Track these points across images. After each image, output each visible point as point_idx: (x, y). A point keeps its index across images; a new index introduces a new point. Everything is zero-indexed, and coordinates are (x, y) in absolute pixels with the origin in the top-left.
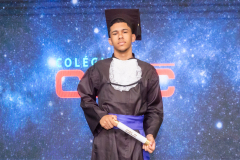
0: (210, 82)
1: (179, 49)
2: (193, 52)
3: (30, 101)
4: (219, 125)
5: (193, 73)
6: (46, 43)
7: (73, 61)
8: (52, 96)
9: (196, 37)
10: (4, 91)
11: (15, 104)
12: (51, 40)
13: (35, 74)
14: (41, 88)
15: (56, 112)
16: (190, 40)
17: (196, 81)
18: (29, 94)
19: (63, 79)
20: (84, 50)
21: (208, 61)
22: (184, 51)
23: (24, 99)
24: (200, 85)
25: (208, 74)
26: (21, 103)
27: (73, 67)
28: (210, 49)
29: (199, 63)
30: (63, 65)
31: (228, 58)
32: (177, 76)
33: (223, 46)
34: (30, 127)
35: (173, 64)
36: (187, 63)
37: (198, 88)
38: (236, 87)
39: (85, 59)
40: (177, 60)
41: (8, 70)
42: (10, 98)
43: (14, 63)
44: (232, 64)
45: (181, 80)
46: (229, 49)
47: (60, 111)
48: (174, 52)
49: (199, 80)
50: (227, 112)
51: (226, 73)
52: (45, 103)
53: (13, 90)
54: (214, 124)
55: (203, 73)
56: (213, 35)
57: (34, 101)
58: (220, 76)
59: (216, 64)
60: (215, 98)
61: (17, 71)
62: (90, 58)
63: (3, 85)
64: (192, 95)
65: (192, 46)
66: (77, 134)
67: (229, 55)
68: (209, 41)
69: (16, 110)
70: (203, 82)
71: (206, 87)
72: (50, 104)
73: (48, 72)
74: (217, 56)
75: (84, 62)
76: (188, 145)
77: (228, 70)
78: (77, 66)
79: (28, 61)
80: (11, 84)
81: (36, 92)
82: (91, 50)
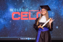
0: (55, 16)
4: (57, 27)
6: (9, 4)
7: (17, 10)
8: (11, 19)
9: (51, 3)
11: (0, 22)
13: (6, 13)
14: (8, 17)
16: (49, 4)
17: (51, 15)
18: (5, 19)
19: (14, 15)
20: (20, 6)
21: (54, 9)
23: (3, 20)
26: (2, 21)
27: (17, 11)
28: (55, 6)
30: (14, 10)
31: (60, 9)
33: (58, 5)
34: (5, 28)
38: (62, 17)
39: (20, 9)
44: (61, 11)
46: (60, 6)
47: (13, 23)
49: (52, 15)
50: (59, 24)
52: (9, 21)
54: (56, 27)
55: (53, 13)
56: (55, 2)
57: (6, 21)
58: (57, 14)
59: (56, 10)
60: (56, 20)
61: (1, 12)
62: (22, 9)
66: (18, 30)
67: (60, 8)
68: (54, 4)
72: (10, 22)
73: (10, 13)
74: (57, 8)
75: (20, 10)
77: (60, 12)
78: (18, 11)
81: (6, 18)
82: (22, 6)
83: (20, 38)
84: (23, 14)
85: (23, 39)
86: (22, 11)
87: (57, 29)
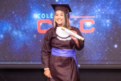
0: (112, 25)
1: (97, 9)
2: (103, 11)
3: (25, 34)
4: (116, 46)
5: (103, 21)
6: (33, 6)
7: (46, 15)
8: (36, 32)
9: (105, 4)
10: (12, 29)
11: (18, 36)
12: (35, 5)
13: (27, 21)
14: (31, 28)
16: (102, 5)
18: (25, 31)
19: (41, 24)
20: (51, 10)
21: (111, 15)
22: (99, 10)
23: (22, 33)
24: (107, 27)
25: (111, 22)
26: (21, 36)
28: (111, 9)
29: (106, 16)
30: (41, 17)
31: (120, 14)
32: (96, 23)
33: (118, 8)
34: (25, 47)
35: (94, 17)
36: (100, 16)
37: (106, 28)
39: (52, 14)
40: (96, 15)
41: (14, 19)
42: (15, 33)
43: (17, 16)
45: (98, 24)
47: (39, 39)
48: (94, 11)
49: (106, 25)
50: (120, 40)
51: (119, 21)
53: (17, 29)
54: (114, 45)
55: (108, 21)
56: (113, 2)
57: (27, 34)
58: (117, 22)
59: (115, 16)
60: (114, 33)
61: (19, 20)
63: (12, 27)
68: (111, 6)
69: (18, 39)
71: (109, 28)
72: (35, 36)
73: (34, 20)
74: (115, 13)
75: (51, 16)
76: (101, 55)
78: (47, 17)
79: (24, 15)
80: (16, 27)
81: (28, 30)
87: (115, 48)
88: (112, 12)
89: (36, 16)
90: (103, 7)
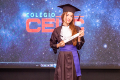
0: (101, 25)
1: (87, 9)
2: (93, 11)
3: (13, 33)
4: (105, 46)
5: (93, 21)
6: (22, 5)
7: (35, 14)
8: (25, 31)
9: (95, 3)
11: (6, 35)
12: (24, 4)
13: (16, 20)
15: (26, 39)
17: (94, 25)
18: (13, 30)
19: (30, 23)
20: (40, 9)
21: (100, 15)
22: (89, 10)
23: (11, 32)
24: (97, 27)
25: (100, 21)
26: (9, 35)
29: (96, 16)
31: (110, 14)
33: (108, 8)
34: (13, 46)
35: (83, 17)
36: (90, 16)
38: (114, 28)
39: (41, 13)
40: (85, 15)
41: (3, 18)
42: (3, 32)
43: (5, 15)
44: (112, 17)
45: (87, 24)
46: (111, 9)
48: (84, 11)
49: (96, 25)
50: (109, 40)
51: (109, 21)
52: (21, 35)
53: (5, 28)
54: (103, 46)
55: (98, 21)
56: (103, 2)
57: (16, 33)
58: (106, 23)
59: (104, 17)
60: (103, 33)
61: (7, 19)
62: (43, 13)
64: (92, 31)
65: (93, 8)
66: (36, 50)
67: (110, 13)
68: (101, 6)
69: (7, 38)
70: (98, 25)
71: (99, 28)
72: (24, 35)
73: (22, 20)
74: (104, 13)
75: (40, 15)
76: (90, 55)
78: (36, 16)
79: (12, 14)
80: (4, 25)
81: (16, 29)
82: (44, 9)
83: (39, 65)
84: (46, 23)
85: (45, 66)
86: (43, 17)
87: (104, 48)
88: (102, 12)
89: (25, 15)
90: (92, 6)
